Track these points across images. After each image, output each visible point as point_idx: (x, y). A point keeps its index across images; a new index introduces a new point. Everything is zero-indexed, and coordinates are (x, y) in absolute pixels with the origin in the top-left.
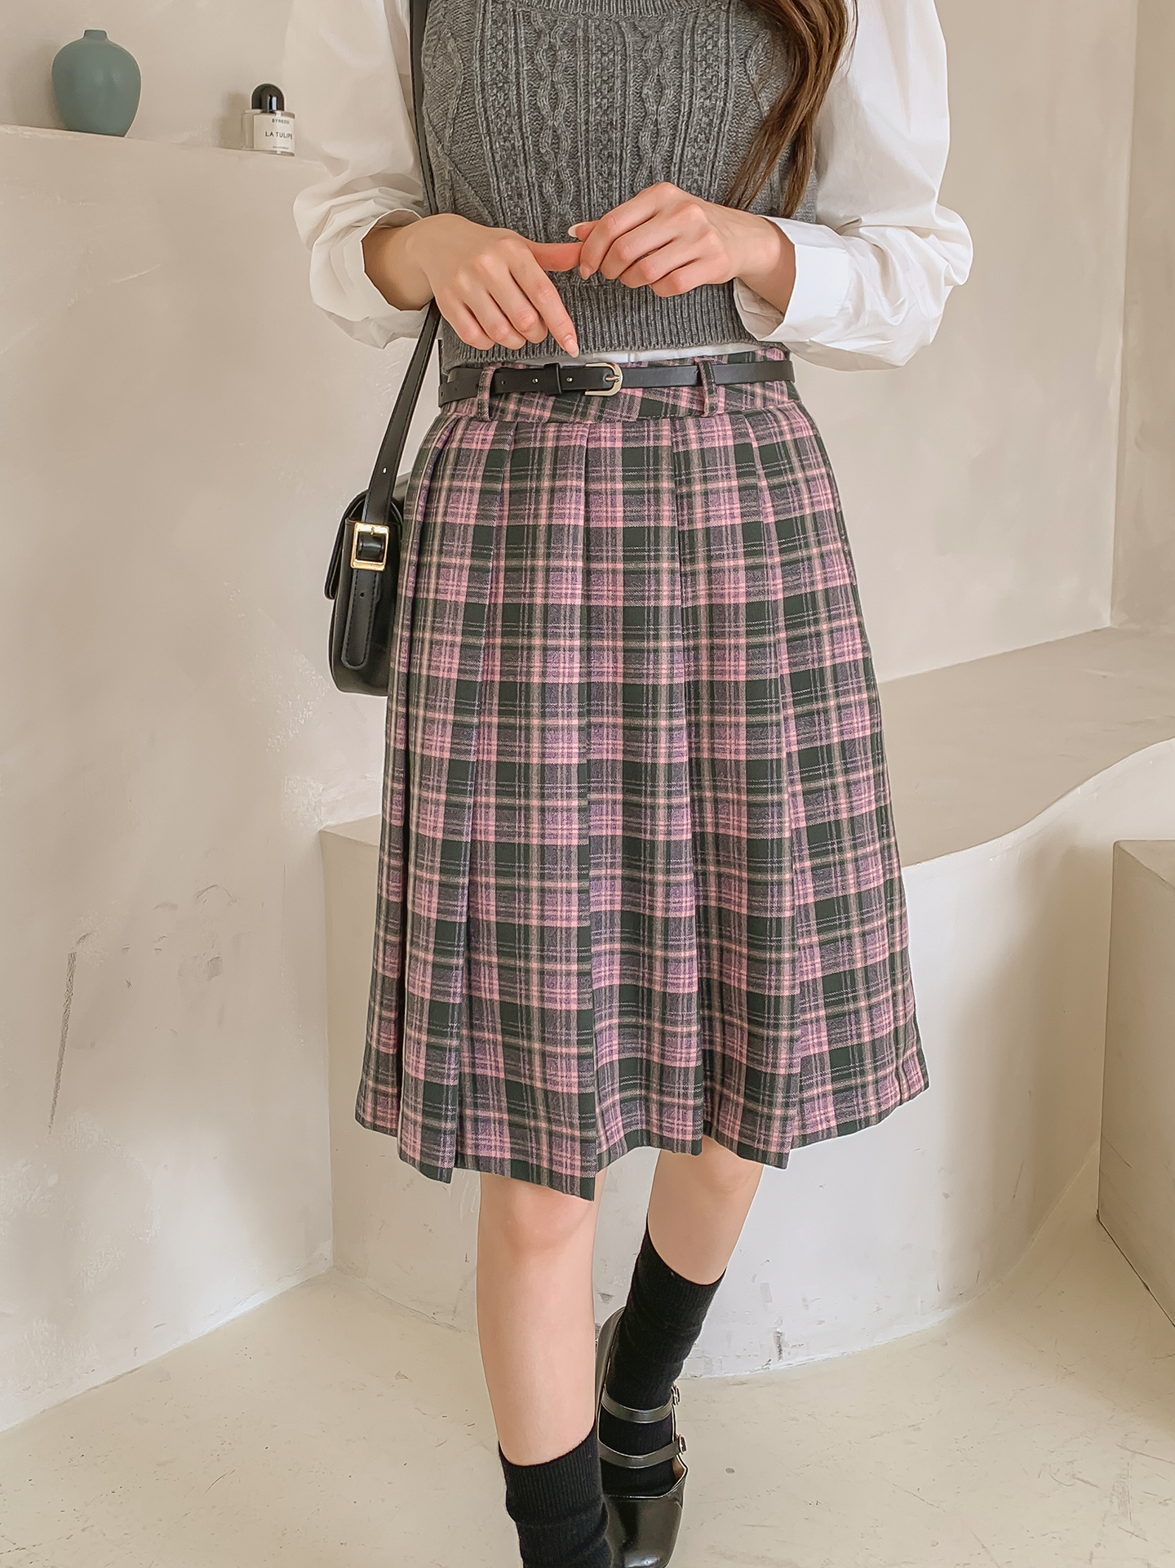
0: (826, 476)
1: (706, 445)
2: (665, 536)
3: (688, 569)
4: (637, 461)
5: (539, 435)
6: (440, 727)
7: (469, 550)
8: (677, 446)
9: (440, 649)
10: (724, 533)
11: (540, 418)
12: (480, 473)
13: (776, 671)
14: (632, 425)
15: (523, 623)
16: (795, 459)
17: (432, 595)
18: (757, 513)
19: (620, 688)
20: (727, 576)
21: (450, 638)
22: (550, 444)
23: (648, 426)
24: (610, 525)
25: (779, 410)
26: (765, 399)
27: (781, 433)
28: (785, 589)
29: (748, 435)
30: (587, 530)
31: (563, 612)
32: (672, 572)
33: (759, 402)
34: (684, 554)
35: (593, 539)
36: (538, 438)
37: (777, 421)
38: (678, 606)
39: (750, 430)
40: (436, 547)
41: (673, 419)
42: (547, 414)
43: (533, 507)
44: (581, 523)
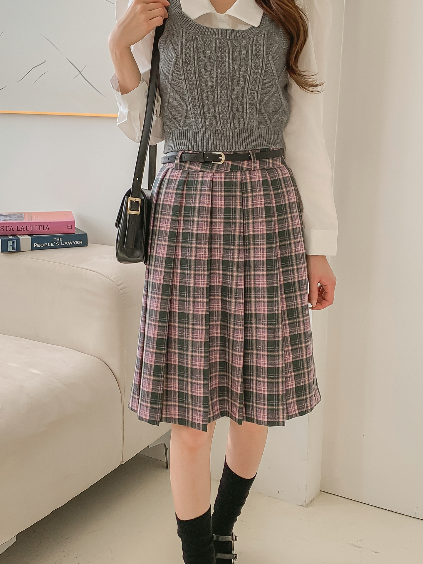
0: (294, 190)
1: (253, 180)
2: (238, 211)
3: (246, 222)
4: (229, 186)
5: (196, 175)
6: (160, 273)
7: (171, 213)
8: (243, 180)
9: (160, 247)
10: (259, 210)
11: (197, 170)
12: (176, 188)
13: (276, 256)
14: (227, 173)
15: (189, 239)
16: (283, 184)
17: (158, 228)
18: (270, 203)
19: (221, 262)
20: (259, 224)
21: (164, 243)
22: (200, 179)
23: (233, 174)
24: (219, 207)
25: (278, 167)
26: (273, 164)
27: (279, 176)
28: (278, 229)
29: (266, 177)
30: (212, 208)
31: (203, 236)
32: (240, 223)
33: (271, 165)
34: (245, 217)
35: (213, 212)
36: (196, 177)
37: (277, 172)
38: (242, 235)
39: (268, 175)
40: (160, 212)
41: (241, 171)
42: (199, 169)
43: (194, 200)
44: (210, 206)
